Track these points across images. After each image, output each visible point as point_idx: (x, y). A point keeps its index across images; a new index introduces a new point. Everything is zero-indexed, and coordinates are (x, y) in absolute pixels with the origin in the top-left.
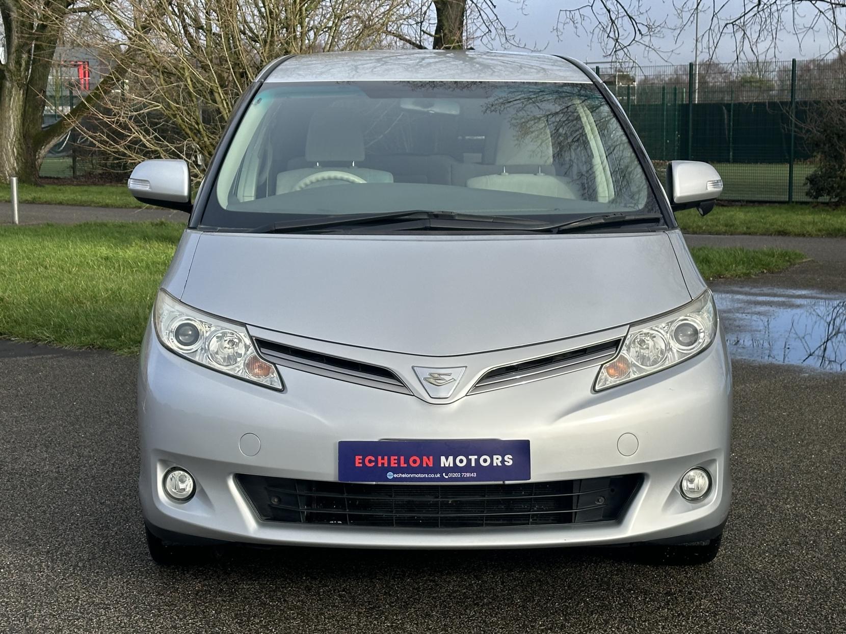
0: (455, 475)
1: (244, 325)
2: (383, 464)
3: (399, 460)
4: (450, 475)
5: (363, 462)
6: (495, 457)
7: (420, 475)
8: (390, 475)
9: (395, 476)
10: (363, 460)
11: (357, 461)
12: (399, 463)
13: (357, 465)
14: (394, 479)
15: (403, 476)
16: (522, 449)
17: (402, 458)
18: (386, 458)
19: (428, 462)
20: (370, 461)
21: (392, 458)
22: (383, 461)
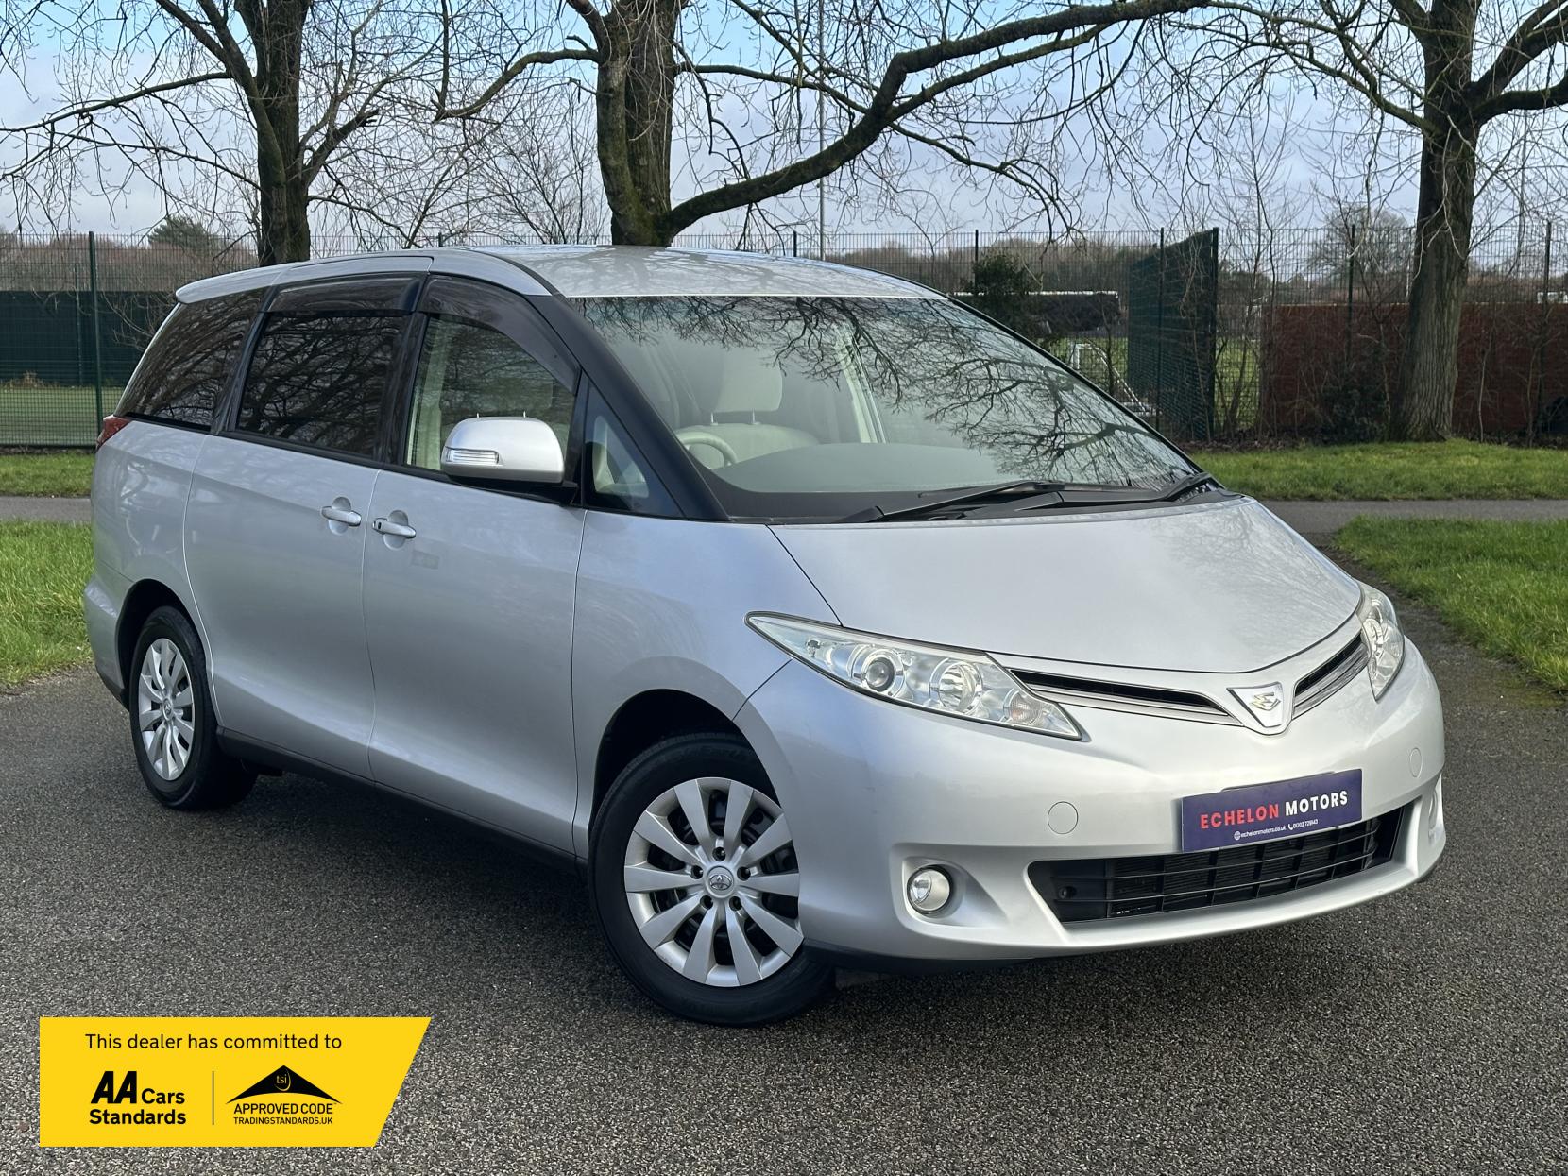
0: (1301, 825)
1: (983, 653)
2: (1230, 821)
3: (1246, 814)
4: (1295, 826)
5: (1209, 823)
6: (1333, 795)
7: (1267, 831)
8: (1237, 836)
9: (1243, 835)
10: (1209, 819)
11: (1203, 822)
12: (1246, 818)
13: (1203, 827)
14: (1242, 840)
15: (1251, 834)
16: (1352, 782)
17: (1249, 810)
18: (1233, 813)
19: (1274, 811)
20: (1216, 821)
21: (1239, 812)
22: (1229, 818)
